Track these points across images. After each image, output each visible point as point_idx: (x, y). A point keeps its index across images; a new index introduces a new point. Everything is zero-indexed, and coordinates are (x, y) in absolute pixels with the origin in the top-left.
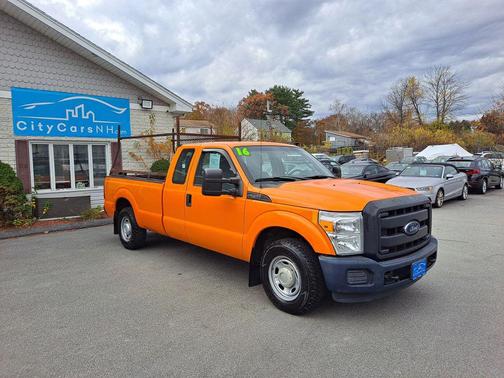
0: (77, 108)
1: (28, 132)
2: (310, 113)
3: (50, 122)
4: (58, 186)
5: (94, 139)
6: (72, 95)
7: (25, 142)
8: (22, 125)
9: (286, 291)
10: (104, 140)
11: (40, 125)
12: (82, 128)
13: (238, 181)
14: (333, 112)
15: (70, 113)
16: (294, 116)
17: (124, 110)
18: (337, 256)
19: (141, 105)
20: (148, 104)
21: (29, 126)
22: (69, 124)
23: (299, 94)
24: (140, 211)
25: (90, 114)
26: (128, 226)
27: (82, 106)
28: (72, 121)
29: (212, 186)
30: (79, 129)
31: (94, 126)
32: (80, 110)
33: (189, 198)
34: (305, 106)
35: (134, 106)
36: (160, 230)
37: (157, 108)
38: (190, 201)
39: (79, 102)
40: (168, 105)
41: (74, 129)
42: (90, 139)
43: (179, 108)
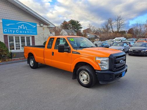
0: (21, 26)
1: (8, 33)
2: (81, 28)
3: (14, 30)
4: (17, 49)
5: (27, 35)
6: (20, 21)
7: (7, 36)
8: (5, 31)
9: (85, 81)
10: (30, 35)
11: (11, 31)
12: (23, 32)
13: (69, 48)
14: (88, 28)
15: (20, 27)
16: (77, 29)
17: (35, 26)
18: (101, 70)
19: (40, 25)
20: (42, 25)
21: (8, 31)
22: (19, 30)
23: (78, 22)
24: (36, 57)
25: (26, 28)
26: (32, 62)
27: (23, 25)
28: (20, 30)
29: (61, 49)
30: (22, 32)
31: (26, 31)
32: (22, 26)
33: (53, 53)
34: (80, 26)
35: (38, 25)
36: (43, 63)
37: (44, 26)
38: (53, 54)
39: (22, 24)
40: (48, 25)
41: (21, 32)
42: (26, 35)
43: (51, 26)
